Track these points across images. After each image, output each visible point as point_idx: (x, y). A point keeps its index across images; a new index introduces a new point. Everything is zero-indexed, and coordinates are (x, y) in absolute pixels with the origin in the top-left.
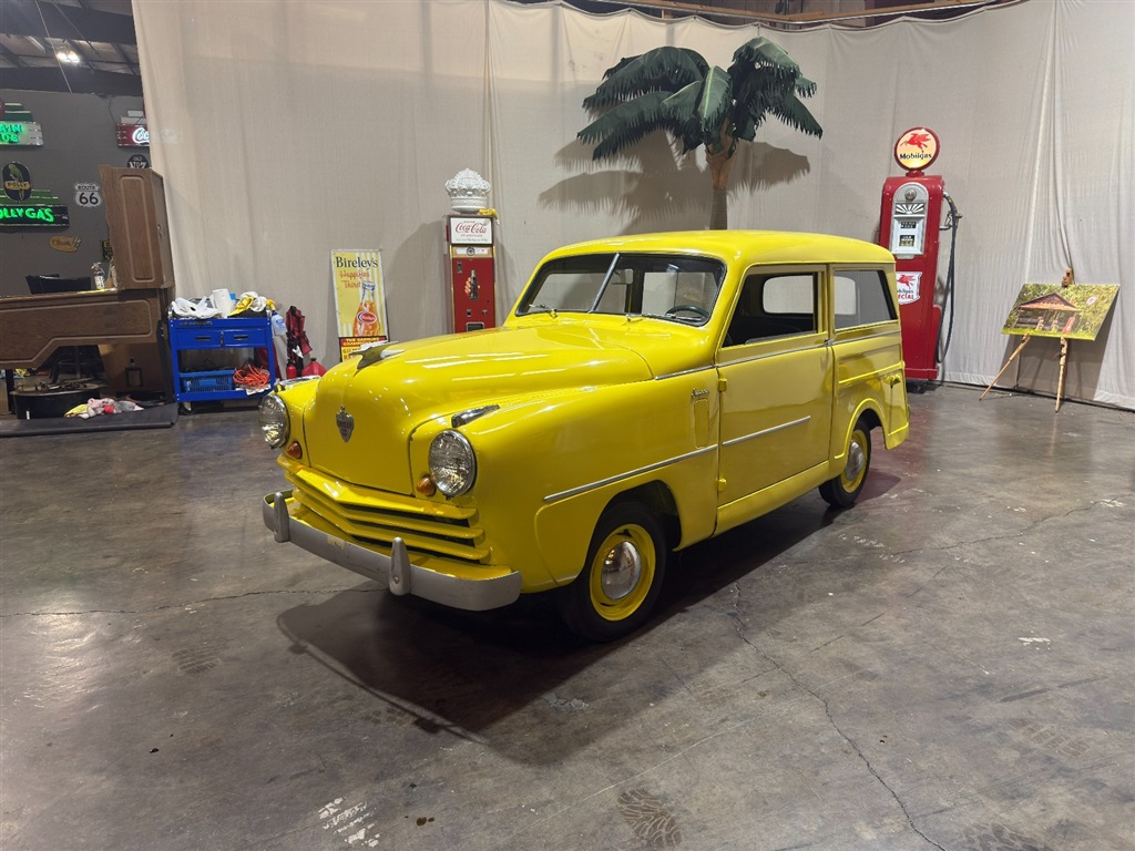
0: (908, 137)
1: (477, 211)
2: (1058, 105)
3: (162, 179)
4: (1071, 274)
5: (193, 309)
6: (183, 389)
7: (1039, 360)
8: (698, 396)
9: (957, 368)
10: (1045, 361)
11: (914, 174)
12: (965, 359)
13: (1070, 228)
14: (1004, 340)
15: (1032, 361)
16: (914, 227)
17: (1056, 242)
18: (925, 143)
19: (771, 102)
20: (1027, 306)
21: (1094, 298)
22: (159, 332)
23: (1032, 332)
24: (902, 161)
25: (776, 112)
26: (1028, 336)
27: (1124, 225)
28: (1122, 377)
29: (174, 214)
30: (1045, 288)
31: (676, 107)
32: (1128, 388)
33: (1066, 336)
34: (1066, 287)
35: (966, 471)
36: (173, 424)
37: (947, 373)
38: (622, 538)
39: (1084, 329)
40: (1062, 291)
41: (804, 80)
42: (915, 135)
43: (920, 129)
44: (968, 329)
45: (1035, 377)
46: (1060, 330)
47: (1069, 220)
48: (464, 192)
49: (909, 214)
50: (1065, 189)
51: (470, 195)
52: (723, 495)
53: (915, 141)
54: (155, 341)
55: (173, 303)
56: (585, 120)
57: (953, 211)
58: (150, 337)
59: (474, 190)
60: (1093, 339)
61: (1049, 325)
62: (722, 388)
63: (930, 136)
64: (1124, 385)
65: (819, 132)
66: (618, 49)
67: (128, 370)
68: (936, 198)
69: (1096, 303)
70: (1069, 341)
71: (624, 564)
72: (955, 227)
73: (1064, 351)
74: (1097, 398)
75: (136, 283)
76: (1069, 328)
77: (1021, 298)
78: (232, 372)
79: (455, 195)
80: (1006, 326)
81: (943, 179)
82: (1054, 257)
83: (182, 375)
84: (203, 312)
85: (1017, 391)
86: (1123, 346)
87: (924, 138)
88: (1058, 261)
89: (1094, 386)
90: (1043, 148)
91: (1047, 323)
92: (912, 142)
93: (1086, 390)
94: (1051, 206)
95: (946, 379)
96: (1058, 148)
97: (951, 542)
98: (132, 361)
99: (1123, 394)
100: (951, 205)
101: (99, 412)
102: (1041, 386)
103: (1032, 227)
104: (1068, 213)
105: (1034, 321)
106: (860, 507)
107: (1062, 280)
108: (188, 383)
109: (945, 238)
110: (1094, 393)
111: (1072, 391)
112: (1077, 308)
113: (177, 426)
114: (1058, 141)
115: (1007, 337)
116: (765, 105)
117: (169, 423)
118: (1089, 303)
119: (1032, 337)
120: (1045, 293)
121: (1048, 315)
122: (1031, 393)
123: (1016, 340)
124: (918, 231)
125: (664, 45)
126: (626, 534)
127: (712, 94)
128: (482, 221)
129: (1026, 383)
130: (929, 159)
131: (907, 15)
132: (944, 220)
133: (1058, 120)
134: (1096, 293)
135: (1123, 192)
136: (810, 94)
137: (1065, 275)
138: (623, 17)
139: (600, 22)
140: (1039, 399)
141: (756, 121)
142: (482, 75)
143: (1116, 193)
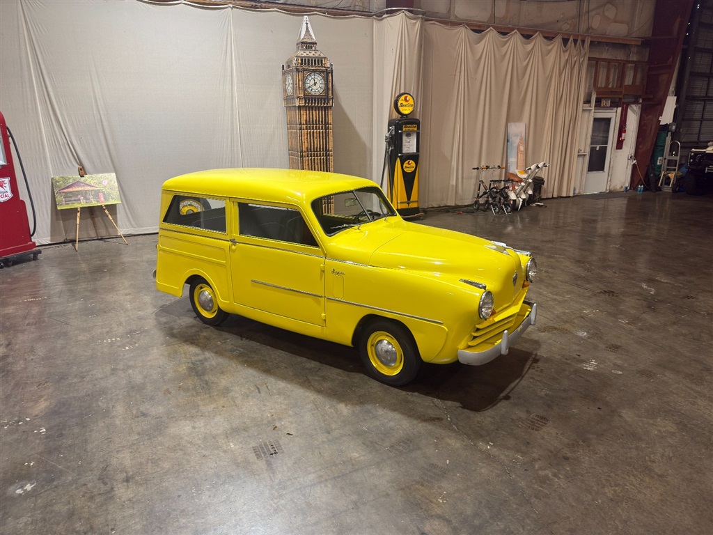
2: (43, 67)
4: (83, 169)
13: (75, 142)
17: (66, 151)
20: (64, 191)
21: (107, 182)
23: (80, 205)
26: (79, 208)
33: (103, 204)
39: (112, 198)
40: (82, 179)
46: (98, 201)
47: (73, 138)
50: (64, 119)
60: (120, 202)
76: (102, 199)
77: (55, 186)
82: (67, 161)
90: (39, 92)
91: (87, 198)
94: (56, 129)
99: (134, 227)
103: (45, 142)
104: (71, 134)
105: (76, 198)
112: (99, 187)
114: (51, 90)
118: (104, 184)
119: (84, 208)
120: (71, 181)
121: (84, 194)
133: (46, 76)
135: (105, 124)
143: (100, 123)
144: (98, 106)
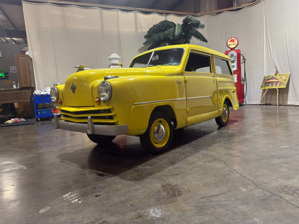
0: (230, 40)
1: (117, 64)
2: (268, 29)
3: (32, 59)
4: (277, 72)
5: (40, 92)
6: (38, 114)
7: (271, 96)
8: (179, 83)
9: (249, 100)
10: (273, 96)
11: (232, 49)
12: (251, 98)
13: (275, 60)
14: (261, 91)
15: (269, 96)
16: (234, 63)
17: (272, 64)
18: (235, 41)
19: (193, 33)
20: (266, 81)
21: (284, 77)
22: (31, 99)
23: (268, 88)
24: (229, 46)
25: (195, 37)
26: (267, 89)
27: (289, 57)
28: (294, 97)
29: (35, 68)
30: (270, 76)
31: (168, 34)
32: (296, 100)
33: (278, 87)
34: (276, 75)
35: (256, 118)
36: (34, 123)
37: (247, 102)
38: (160, 123)
39: (282, 85)
40: (275, 76)
41: (202, 25)
42: (232, 39)
43: (233, 38)
44: (251, 90)
45: (271, 100)
46: (276, 86)
47: (275, 58)
48: (113, 59)
49: (232, 60)
50: (273, 50)
51: (115, 60)
52: (188, 114)
53: (232, 41)
54: (30, 101)
55: (35, 91)
56: (145, 40)
57: (244, 58)
58: (28, 100)
59: (116, 58)
60: (285, 87)
61: (273, 85)
62: (186, 82)
63: (236, 39)
64: (295, 99)
65: (206, 41)
66: (153, 22)
67: (23, 112)
68: (239, 55)
69: (285, 78)
70: (279, 89)
71: (160, 131)
72: (245, 62)
73: (278, 91)
74: (288, 104)
75: (24, 85)
76: (278, 85)
77: (264, 79)
78: (51, 109)
79: (111, 60)
80: (261, 87)
81: (240, 50)
82: (272, 68)
83: (37, 110)
84: (43, 93)
85: (266, 105)
86: (294, 89)
87: (234, 40)
88: (273, 69)
89: (287, 100)
90: (266, 40)
91: (272, 85)
92: (231, 41)
93: (285, 102)
94: (270, 55)
95: (247, 104)
96: (270, 39)
97: (255, 130)
98: (24, 109)
99: (295, 102)
100: (243, 56)
101: (14, 121)
102: (272, 102)
103: (265, 61)
104: (274, 56)
105: (269, 85)
106: (228, 126)
107: (275, 73)
108: (39, 113)
109: (242, 65)
110: (287, 102)
111: (281, 103)
112: (280, 80)
113: (36, 124)
114: (269, 38)
115: (262, 90)
116: (192, 35)
117: (33, 123)
118: (283, 78)
119: (269, 89)
120: (270, 77)
121: (272, 83)
122: (270, 105)
123: (264, 90)
124: (235, 64)
125: (164, 20)
126: (160, 122)
127: (177, 30)
128: (119, 66)
129: (268, 102)
130: (236, 45)
131: (226, 11)
132: (242, 61)
133: (269, 33)
134: (284, 76)
135: (288, 49)
136: (203, 28)
137: (275, 72)
138: (153, 15)
139: (147, 16)
140: (272, 106)
141: (190, 38)
142: (117, 30)
143: (286, 49)
144: (286, 40)
